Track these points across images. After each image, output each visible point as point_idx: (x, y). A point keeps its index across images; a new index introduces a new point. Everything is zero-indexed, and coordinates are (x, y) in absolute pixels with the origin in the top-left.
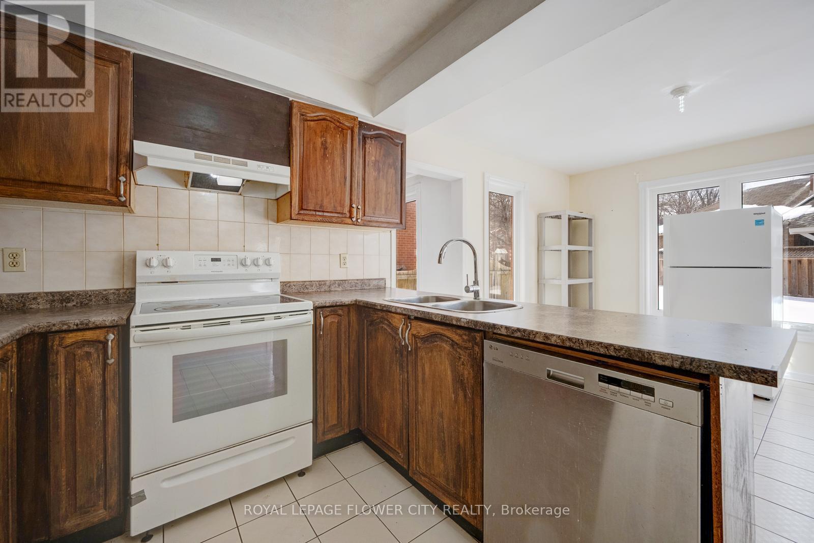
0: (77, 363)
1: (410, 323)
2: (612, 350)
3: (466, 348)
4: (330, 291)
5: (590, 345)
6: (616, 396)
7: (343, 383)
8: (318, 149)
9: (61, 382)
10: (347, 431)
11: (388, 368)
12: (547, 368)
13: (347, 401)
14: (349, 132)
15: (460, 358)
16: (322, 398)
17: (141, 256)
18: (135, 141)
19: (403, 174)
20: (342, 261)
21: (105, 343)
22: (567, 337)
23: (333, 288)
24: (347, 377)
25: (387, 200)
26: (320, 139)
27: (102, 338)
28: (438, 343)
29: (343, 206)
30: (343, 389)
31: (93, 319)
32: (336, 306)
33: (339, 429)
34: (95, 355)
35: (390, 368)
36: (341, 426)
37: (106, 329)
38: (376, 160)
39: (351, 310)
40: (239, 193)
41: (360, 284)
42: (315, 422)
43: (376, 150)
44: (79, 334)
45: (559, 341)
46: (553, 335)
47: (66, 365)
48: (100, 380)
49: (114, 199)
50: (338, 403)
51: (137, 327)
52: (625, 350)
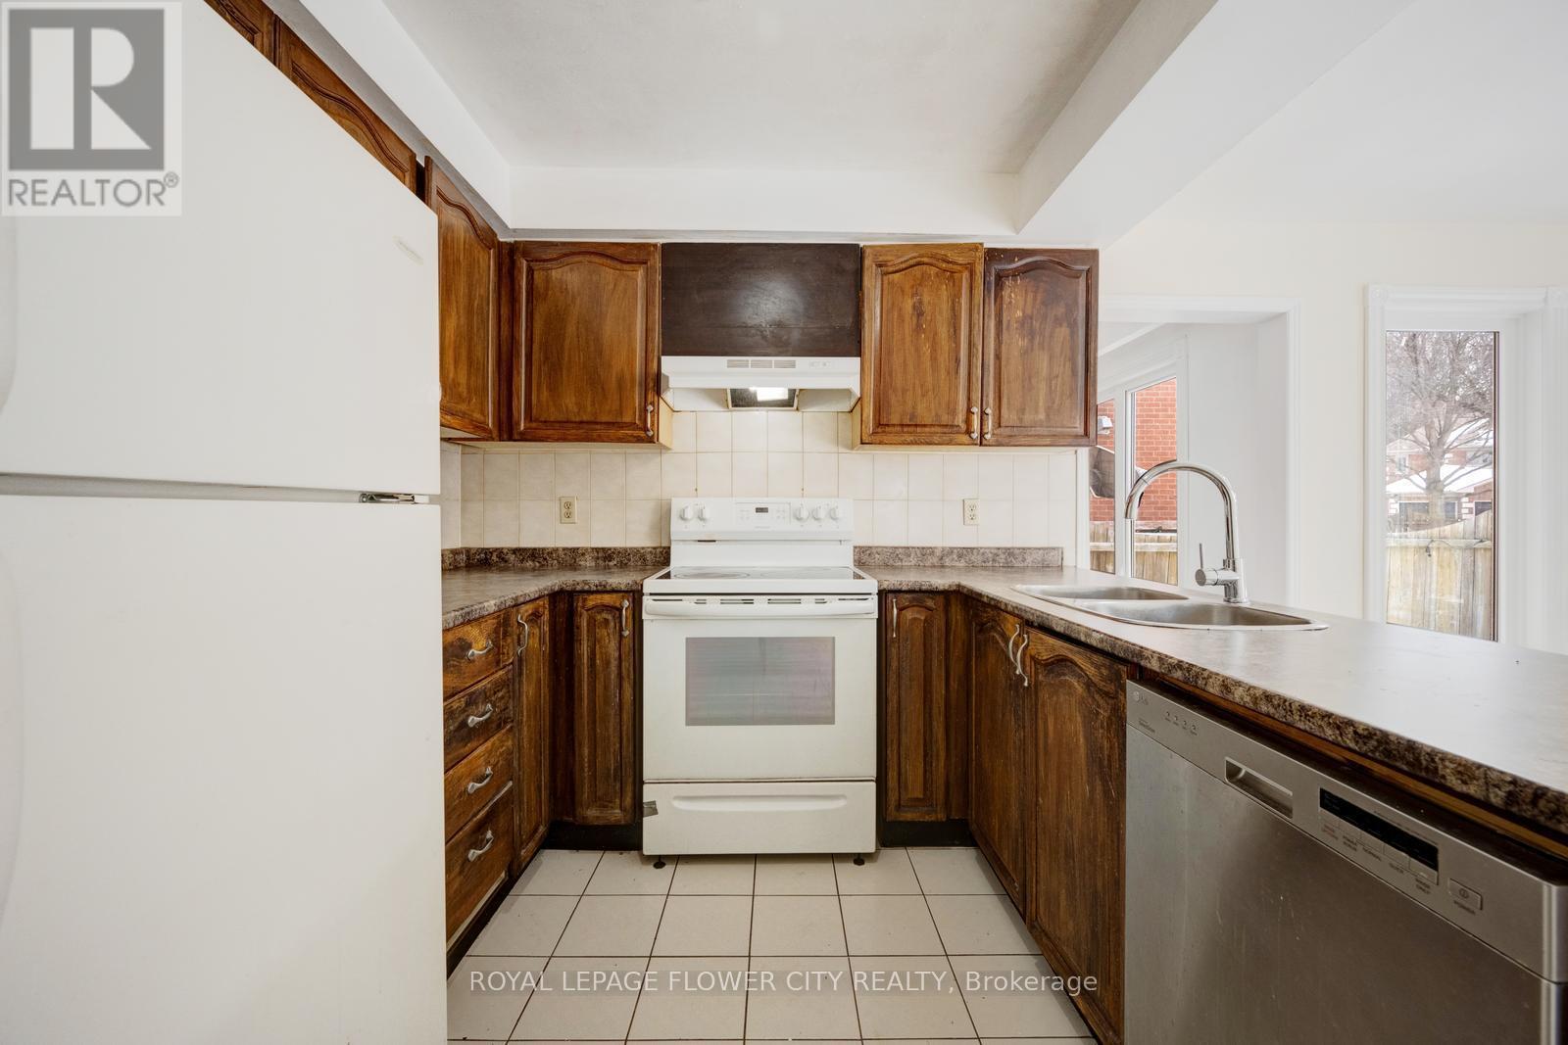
0: (597, 630)
1: (1027, 633)
2: (1350, 736)
3: (1107, 694)
4: (943, 566)
5: (1306, 715)
6: (1355, 850)
7: (934, 730)
8: (907, 318)
9: (584, 649)
10: (941, 816)
11: (1000, 716)
12: (1228, 759)
13: (942, 764)
14: (966, 275)
15: (1098, 713)
16: (895, 747)
17: (677, 506)
18: (663, 358)
19: (1092, 333)
20: (968, 513)
21: (620, 610)
22: (1265, 692)
23: (947, 562)
24: (942, 719)
25: (1050, 391)
26: (909, 301)
27: (618, 605)
28: (1067, 678)
29: (953, 412)
30: (934, 739)
31: (610, 581)
32: (921, 591)
33: (926, 809)
34: (612, 624)
35: (1003, 715)
36: (931, 805)
37: (621, 594)
38: (1025, 316)
39: (953, 601)
40: (795, 407)
41: (1003, 556)
42: (881, 780)
43: (1026, 297)
44: (599, 596)
45: (1247, 699)
46: (1238, 684)
47: (588, 631)
48: (617, 654)
49: (642, 434)
50: (925, 764)
51: (651, 594)
52: (1377, 741)
